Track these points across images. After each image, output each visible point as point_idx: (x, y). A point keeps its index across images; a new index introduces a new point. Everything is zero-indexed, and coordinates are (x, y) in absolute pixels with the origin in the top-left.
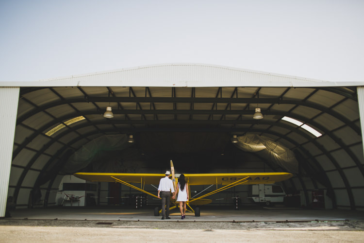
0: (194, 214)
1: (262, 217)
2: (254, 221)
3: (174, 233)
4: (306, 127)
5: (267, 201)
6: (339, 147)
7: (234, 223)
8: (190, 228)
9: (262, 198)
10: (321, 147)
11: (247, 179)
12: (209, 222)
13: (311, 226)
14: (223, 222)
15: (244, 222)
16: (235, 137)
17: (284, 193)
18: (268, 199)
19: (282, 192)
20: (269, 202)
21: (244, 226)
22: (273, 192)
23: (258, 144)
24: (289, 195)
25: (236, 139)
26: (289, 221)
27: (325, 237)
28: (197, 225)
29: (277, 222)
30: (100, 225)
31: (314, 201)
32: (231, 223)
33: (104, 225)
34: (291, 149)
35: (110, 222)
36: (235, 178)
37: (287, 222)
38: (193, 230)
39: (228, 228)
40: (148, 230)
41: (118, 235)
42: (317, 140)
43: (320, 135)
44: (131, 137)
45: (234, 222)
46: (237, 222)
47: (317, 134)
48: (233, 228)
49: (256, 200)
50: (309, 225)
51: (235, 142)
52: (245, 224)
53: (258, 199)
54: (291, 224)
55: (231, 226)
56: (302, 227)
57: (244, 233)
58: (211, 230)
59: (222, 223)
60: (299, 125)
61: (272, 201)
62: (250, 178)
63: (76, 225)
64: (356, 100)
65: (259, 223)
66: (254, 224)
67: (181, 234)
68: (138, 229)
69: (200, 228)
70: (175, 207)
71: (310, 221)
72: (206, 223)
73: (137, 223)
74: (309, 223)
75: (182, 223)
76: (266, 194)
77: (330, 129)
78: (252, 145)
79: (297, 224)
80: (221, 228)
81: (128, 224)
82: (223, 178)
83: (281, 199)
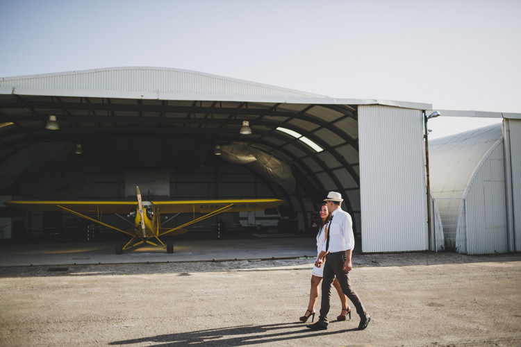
0: (166, 250)
1: (247, 251)
2: (236, 260)
3: (145, 280)
4: (305, 140)
5: (258, 226)
6: (341, 165)
7: (214, 263)
8: (163, 272)
9: (252, 221)
10: (322, 164)
11: (231, 206)
12: (185, 262)
13: (298, 263)
14: (201, 261)
15: (225, 261)
16: (218, 147)
17: (279, 215)
18: (258, 223)
19: (277, 213)
20: (261, 226)
21: (225, 266)
22: (266, 213)
23: (248, 155)
24: (285, 218)
25: (220, 151)
26: (275, 257)
27: (305, 279)
28: (171, 267)
29: (263, 260)
30: (53, 273)
31: (314, 226)
32: (211, 263)
33: (59, 272)
34: (287, 163)
35: (64, 267)
36: (217, 206)
37: (273, 259)
38: (166, 275)
39: (206, 270)
40: (114, 276)
41: (85, 287)
42: (318, 155)
43: (322, 150)
44: (79, 146)
45: (213, 261)
46: (217, 261)
47: (318, 149)
48: (213, 270)
49: (243, 223)
50: (296, 262)
51: (218, 154)
52: (226, 263)
53: (246, 221)
54: (277, 261)
55: (210, 267)
56: (289, 265)
57: (224, 276)
58: (187, 274)
59: (199, 263)
60: (297, 137)
61: (263, 225)
62: (235, 205)
63: (22, 274)
64: (357, 119)
65: (241, 262)
66: (236, 262)
67: (155, 281)
68: (103, 277)
69: (175, 272)
70: (142, 242)
71: (298, 258)
72: (181, 264)
73: (98, 266)
74: (296, 260)
75: (153, 265)
76: (257, 216)
77: (332, 145)
78: (240, 156)
79: (283, 262)
80: (199, 270)
81: (88, 269)
82: (202, 206)
83: (275, 223)
